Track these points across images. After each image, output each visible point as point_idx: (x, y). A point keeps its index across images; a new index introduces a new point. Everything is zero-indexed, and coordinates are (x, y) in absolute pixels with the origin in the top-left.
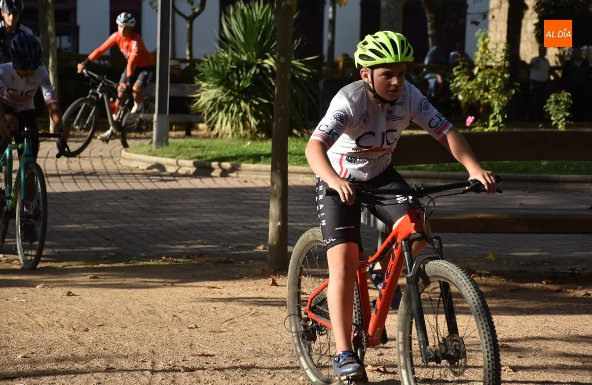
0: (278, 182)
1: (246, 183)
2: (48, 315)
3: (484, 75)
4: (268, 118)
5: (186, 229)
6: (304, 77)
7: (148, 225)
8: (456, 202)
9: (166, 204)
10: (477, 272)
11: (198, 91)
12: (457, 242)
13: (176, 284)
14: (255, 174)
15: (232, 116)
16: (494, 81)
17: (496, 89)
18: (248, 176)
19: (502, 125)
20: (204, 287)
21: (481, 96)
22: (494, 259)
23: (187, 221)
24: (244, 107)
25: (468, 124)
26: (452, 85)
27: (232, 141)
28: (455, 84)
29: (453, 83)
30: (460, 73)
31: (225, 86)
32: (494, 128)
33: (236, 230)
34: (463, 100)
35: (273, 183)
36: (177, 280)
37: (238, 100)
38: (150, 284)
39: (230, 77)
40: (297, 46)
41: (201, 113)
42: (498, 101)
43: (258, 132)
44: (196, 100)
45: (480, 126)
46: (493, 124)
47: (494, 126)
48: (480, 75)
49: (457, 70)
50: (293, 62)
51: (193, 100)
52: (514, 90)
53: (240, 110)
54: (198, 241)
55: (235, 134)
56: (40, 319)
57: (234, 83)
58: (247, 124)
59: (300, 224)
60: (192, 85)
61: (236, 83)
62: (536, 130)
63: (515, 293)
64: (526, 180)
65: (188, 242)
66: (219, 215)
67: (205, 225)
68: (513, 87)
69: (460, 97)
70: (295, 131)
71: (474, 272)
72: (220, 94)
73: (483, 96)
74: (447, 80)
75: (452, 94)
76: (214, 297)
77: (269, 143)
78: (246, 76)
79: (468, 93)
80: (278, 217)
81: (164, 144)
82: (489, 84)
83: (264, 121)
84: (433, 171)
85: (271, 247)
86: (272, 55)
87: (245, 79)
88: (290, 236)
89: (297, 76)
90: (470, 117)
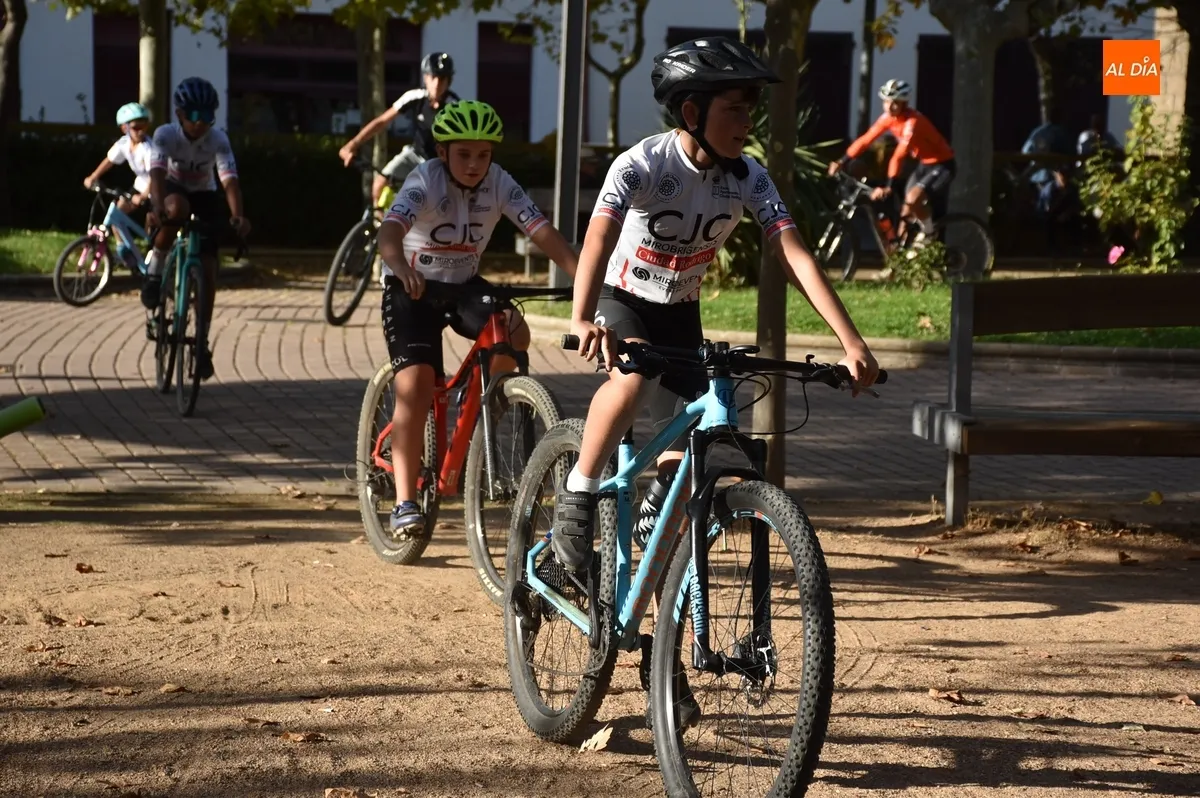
2: (371, 592)
3: (1142, 172)
4: (750, 249)
10: (1128, 525)
12: (1091, 472)
16: (1162, 184)
17: (1164, 197)
19: (1175, 262)
21: (1136, 210)
22: (1159, 503)
25: (1112, 261)
26: (1083, 190)
28: (1088, 188)
29: (1085, 186)
30: (1099, 170)
32: (1160, 268)
34: (1103, 216)
40: (803, 122)
42: (1169, 218)
43: (732, 275)
45: (1135, 265)
46: (1158, 260)
47: (1159, 264)
48: (1136, 172)
49: (1092, 163)
50: (798, 150)
52: (1197, 199)
56: (357, 597)
59: (807, 437)
69: (1098, 212)
71: (1123, 526)
73: (1141, 209)
74: (1074, 180)
75: (1083, 208)
77: (753, 294)
79: (1113, 205)
80: (768, 425)
82: (1153, 188)
83: (743, 255)
84: (1047, 343)
86: (758, 138)
88: (788, 459)
89: (803, 176)
90: (1116, 248)
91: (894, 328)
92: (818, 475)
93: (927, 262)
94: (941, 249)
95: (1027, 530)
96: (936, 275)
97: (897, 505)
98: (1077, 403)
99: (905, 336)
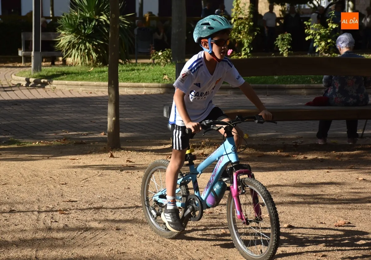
0: (113, 92)
1: (91, 94)
3: (237, 23)
4: (103, 52)
5: (55, 123)
6: (126, 26)
7: (31, 121)
8: (222, 103)
9: (41, 108)
11: (59, 37)
13: (50, 158)
14: (96, 88)
15: (81, 52)
16: (244, 27)
17: (245, 32)
18: (92, 89)
19: (250, 54)
20: (68, 159)
21: (236, 37)
22: (247, 138)
23: (55, 118)
24: (88, 46)
25: (229, 54)
27: (82, 68)
31: (76, 33)
32: (245, 57)
33: (87, 124)
35: (109, 93)
36: (51, 155)
37: (85, 42)
38: (34, 158)
39: (79, 28)
40: (120, 7)
41: (61, 50)
42: (247, 39)
43: (97, 62)
44: (58, 42)
45: (236, 56)
46: (244, 54)
47: (244, 55)
48: (235, 23)
50: (119, 17)
51: (56, 42)
52: (256, 33)
53: (86, 48)
54: (63, 130)
55: (83, 63)
57: (82, 31)
58: (90, 57)
59: (126, 119)
60: (56, 33)
61: (83, 31)
62: (270, 57)
63: (261, 158)
64: (265, 88)
65: (57, 131)
66: (75, 114)
67: (67, 121)
68: (256, 31)
70: (121, 61)
72: (73, 38)
73: (237, 36)
76: (75, 165)
78: (90, 26)
80: (113, 115)
81: (39, 70)
82: (241, 29)
83: (101, 55)
85: (109, 133)
86: (105, 13)
87: (89, 28)
88: (120, 127)
89: (121, 26)
90: (230, 50)
91: (155, 80)
92: (131, 132)
93: (166, 56)
94: (170, 51)
95: (204, 149)
96: (169, 60)
97: (158, 141)
98: (219, 104)
99: (159, 82)
